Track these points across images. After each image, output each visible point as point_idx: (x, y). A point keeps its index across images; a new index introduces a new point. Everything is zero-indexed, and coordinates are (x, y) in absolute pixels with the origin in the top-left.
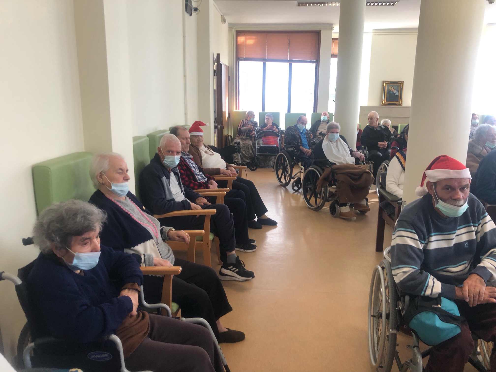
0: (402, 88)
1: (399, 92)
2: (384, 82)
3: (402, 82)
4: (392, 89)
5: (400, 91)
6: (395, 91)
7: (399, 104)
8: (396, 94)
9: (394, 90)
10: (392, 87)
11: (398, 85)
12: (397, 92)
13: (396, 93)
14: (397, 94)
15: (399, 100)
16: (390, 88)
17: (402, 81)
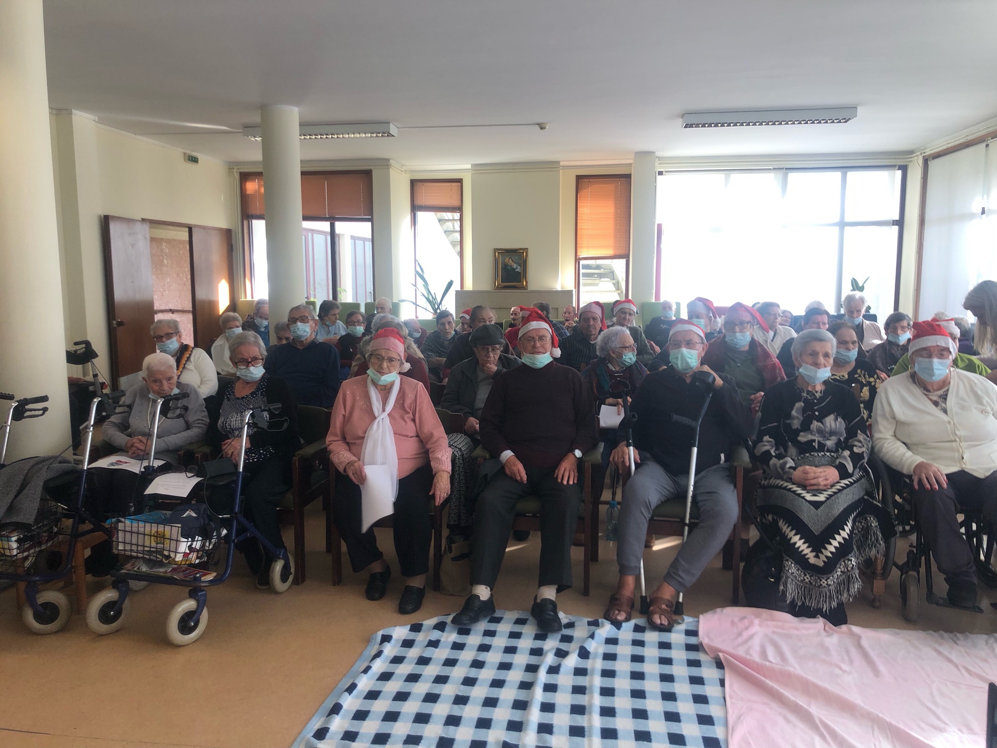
0: (526, 259)
1: (520, 266)
2: (495, 250)
3: (526, 250)
4: (511, 261)
5: (522, 265)
6: (515, 266)
7: (522, 286)
8: (516, 270)
9: (513, 263)
10: (510, 259)
11: (519, 255)
12: (519, 267)
13: (517, 268)
14: (519, 269)
15: (522, 281)
16: (507, 260)
17: (525, 248)
